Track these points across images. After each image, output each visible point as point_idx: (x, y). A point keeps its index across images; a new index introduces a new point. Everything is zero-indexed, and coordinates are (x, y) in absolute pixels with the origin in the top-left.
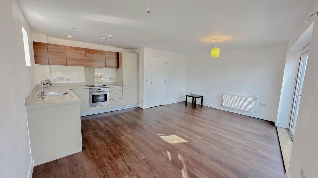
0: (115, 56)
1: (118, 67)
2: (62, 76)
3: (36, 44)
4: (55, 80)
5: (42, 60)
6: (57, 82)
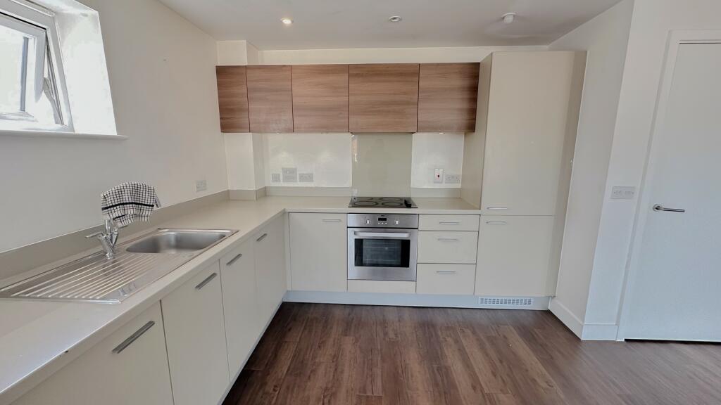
0: (459, 82)
1: (471, 127)
2: (294, 167)
3: (222, 71)
4: (276, 178)
5: (230, 120)
6: (282, 184)
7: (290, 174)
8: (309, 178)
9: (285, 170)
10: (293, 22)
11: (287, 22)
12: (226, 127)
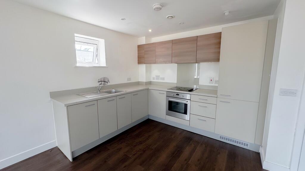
2: (159, 75)
3: (139, 47)
4: (154, 79)
5: (141, 60)
6: (155, 81)
7: (158, 77)
8: (163, 79)
9: (156, 76)
10: (152, 30)
11: (150, 31)
12: (140, 62)
